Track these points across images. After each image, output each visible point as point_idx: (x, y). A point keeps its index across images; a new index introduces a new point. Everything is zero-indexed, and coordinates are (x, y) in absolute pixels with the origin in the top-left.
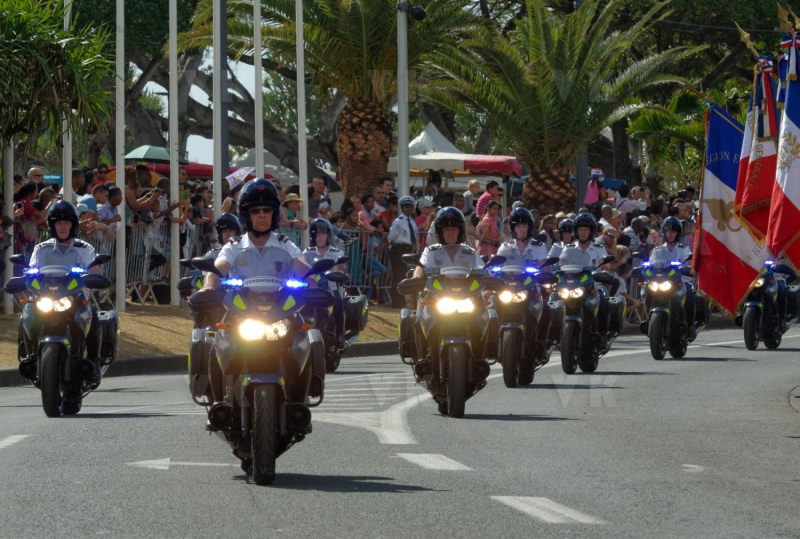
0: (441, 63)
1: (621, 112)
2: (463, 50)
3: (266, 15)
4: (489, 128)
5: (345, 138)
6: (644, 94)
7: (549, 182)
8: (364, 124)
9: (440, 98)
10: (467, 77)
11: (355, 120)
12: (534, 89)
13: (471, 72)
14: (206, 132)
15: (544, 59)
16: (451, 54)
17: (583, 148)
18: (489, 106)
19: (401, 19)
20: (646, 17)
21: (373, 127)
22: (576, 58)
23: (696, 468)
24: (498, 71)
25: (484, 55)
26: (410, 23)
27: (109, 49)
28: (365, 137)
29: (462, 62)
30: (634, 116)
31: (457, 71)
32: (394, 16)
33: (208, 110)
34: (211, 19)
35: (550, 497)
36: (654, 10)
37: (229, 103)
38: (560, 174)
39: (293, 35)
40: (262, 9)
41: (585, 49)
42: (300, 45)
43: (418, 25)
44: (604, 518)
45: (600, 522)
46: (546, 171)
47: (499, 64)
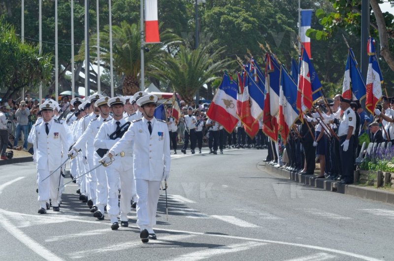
0: (154, 65)
1: (209, 80)
2: (161, 61)
3: (101, 50)
4: (170, 85)
5: (125, 88)
6: (216, 75)
7: (187, 101)
8: (131, 83)
9: (155, 76)
10: (162, 69)
11: (128, 82)
12: (183, 73)
13: (164, 68)
14: (83, 85)
15: (185, 64)
16: (158, 62)
17: (198, 91)
18: (170, 78)
19: (142, 51)
20: (217, 51)
21: (134, 84)
22: (195, 64)
23: (226, 186)
24: (171, 67)
25: (168, 63)
26: (144, 52)
27: (53, 61)
28: (131, 87)
29: (161, 65)
30: (213, 81)
31: (159, 67)
32: (140, 51)
33: (84, 79)
34: (84, 51)
35: (180, 195)
36: (219, 49)
37: (90, 76)
38: (191, 98)
39: (109, 56)
40: (100, 49)
41: (198, 61)
42: (112, 59)
43: (147, 53)
44: (196, 201)
45: (195, 202)
46: (187, 98)
47: (172, 65)
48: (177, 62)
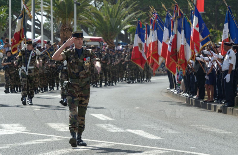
0: (84, 16)
1: (126, 27)
2: (90, 13)
3: (44, 4)
4: (96, 30)
5: (62, 33)
6: (131, 23)
7: (109, 43)
8: (67, 29)
9: (84, 24)
10: (90, 19)
11: (64, 29)
12: (106, 22)
13: (91, 18)
14: (30, 31)
15: (108, 15)
16: (87, 14)
17: (117, 35)
18: (96, 26)
19: (75, 5)
20: (131, 5)
21: (69, 30)
22: (115, 15)
23: (137, 108)
24: (97, 18)
25: (94, 14)
26: (77, 6)
27: (7, 12)
28: (67, 32)
29: (89, 15)
30: (129, 28)
31: (88, 17)
32: (73, 5)
33: (31, 26)
34: (31, 5)
35: (103, 114)
36: (133, 4)
37: (35, 24)
38: (112, 41)
39: (50, 8)
40: (43, 3)
41: (117, 13)
42: (52, 11)
43: (79, 7)
44: (115, 119)
45: (114, 120)
46: (108, 40)
47: (98, 16)
48: (101, 14)
